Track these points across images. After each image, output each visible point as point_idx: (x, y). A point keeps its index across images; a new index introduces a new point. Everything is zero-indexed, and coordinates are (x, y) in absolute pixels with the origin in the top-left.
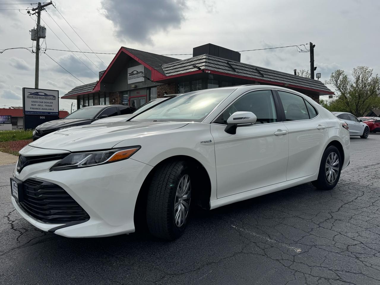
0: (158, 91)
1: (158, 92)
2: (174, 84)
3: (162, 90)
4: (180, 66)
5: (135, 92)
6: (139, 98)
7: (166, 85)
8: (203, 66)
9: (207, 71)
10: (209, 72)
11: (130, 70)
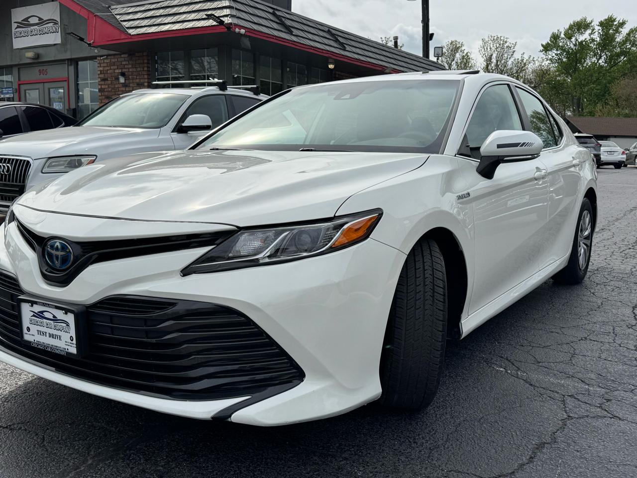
0: (101, 69)
1: (101, 71)
2: (145, 54)
3: (112, 67)
4: (161, 12)
5: (36, 70)
6: (47, 85)
7: (122, 56)
8: (226, 16)
9: (237, 30)
10: (243, 31)
11: (19, 14)
